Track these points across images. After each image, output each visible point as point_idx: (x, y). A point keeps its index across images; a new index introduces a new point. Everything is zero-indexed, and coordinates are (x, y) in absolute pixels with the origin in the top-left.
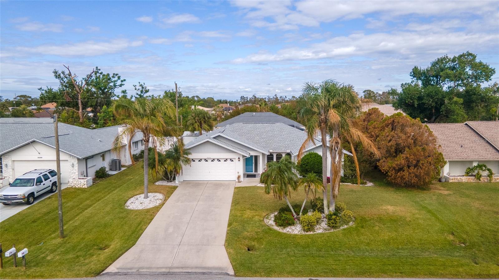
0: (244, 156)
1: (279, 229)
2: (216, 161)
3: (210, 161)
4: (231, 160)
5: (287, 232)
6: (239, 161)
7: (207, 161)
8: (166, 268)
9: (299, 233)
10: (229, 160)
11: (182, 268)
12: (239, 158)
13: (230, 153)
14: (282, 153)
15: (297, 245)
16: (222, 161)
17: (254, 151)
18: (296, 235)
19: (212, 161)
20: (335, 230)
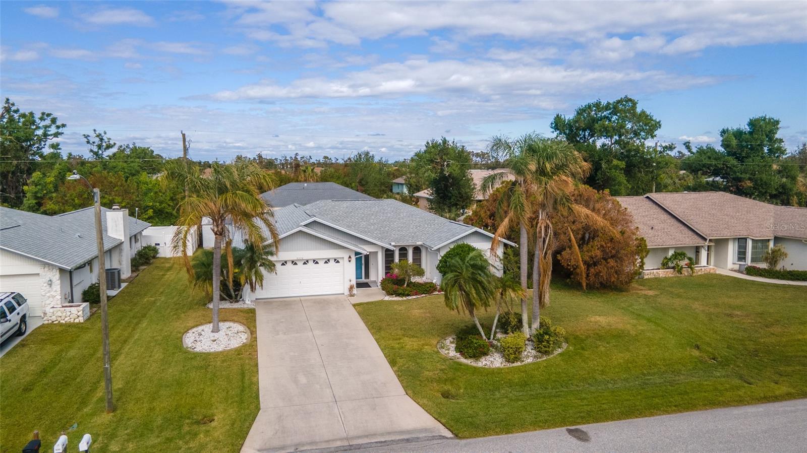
0: (357, 253)
1: (471, 363)
2: (311, 263)
3: (300, 264)
4: (335, 260)
5: (484, 365)
6: (350, 261)
7: (296, 264)
8: (341, 439)
9: (503, 365)
10: (332, 262)
11: (367, 436)
12: (350, 257)
13: (334, 249)
14: (409, 246)
15: (511, 384)
16: (321, 263)
17: (370, 244)
18: (499, 369)
19: (305, 263)
20: (548, 357)
